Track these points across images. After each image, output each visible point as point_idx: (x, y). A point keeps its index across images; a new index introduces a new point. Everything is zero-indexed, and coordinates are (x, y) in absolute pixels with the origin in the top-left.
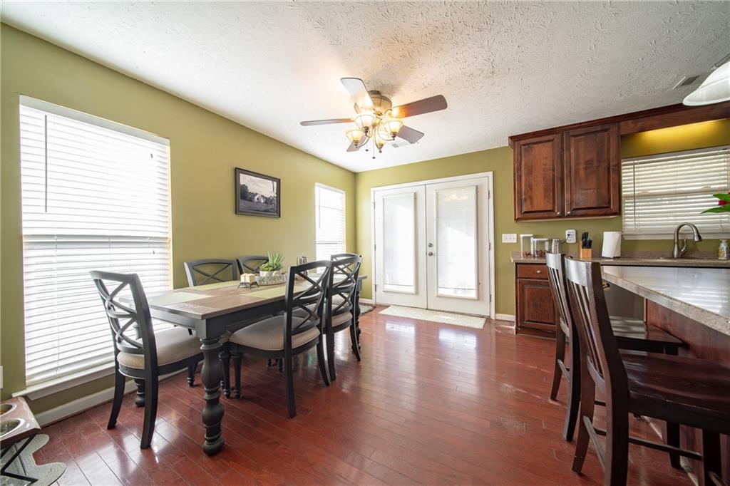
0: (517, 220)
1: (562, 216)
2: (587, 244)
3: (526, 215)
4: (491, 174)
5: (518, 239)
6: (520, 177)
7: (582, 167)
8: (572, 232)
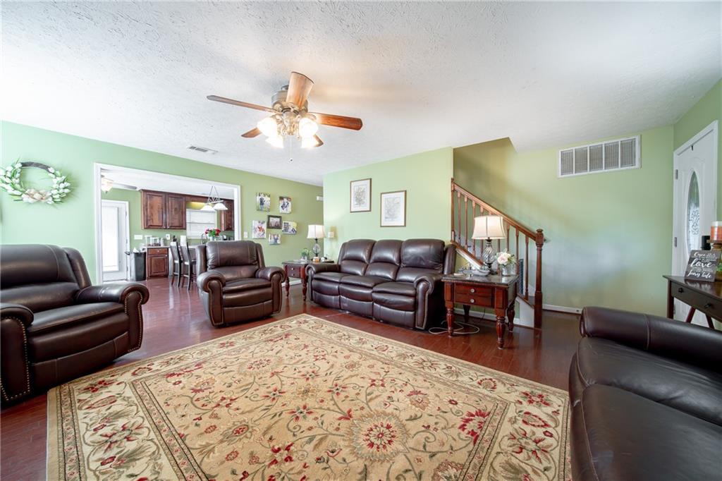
0: (145, 228)
1: (166, 228)
2: (175, 240)
3: (149, 226)
4: (127, 203)
5: (144, 238)
6: (147, 209)
7: (173, 210)
8: (169, 235)
